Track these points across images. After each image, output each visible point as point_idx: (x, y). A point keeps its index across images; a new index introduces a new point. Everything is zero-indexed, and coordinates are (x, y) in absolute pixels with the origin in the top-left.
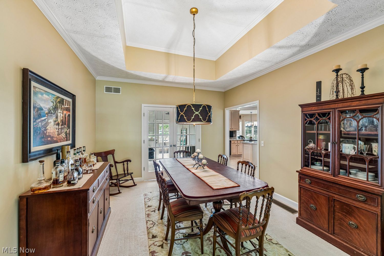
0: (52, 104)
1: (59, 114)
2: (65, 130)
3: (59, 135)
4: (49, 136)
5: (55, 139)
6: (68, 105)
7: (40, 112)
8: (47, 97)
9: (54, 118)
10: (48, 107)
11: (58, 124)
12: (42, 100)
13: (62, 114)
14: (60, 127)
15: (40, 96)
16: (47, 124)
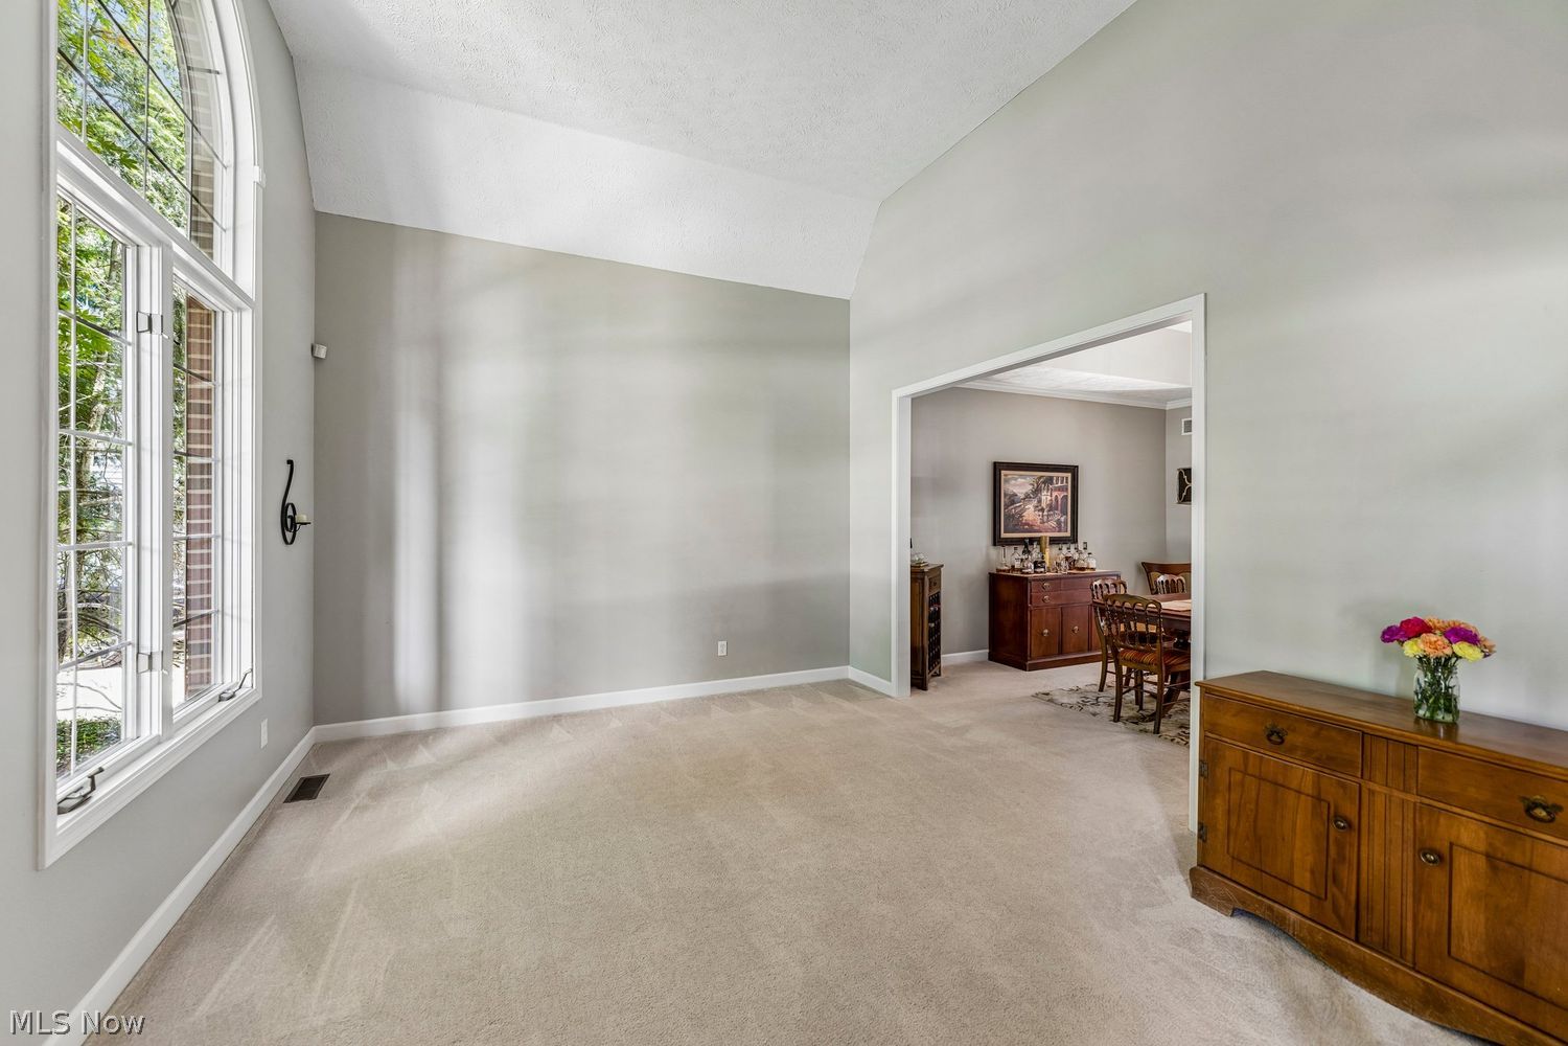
0: (1031, 487)
1: (1043, 498)
2: (1057, 517)
3: (1043, 522)
4: (1028, 524)
5: (1036, 528)
6: (1062, 482)
7: (1013, 499)
8: (1023, 480)
9: (1035, 502)
10: (1024, 491)
11: (1042, 510)
12: (1015, 485)
13: (1049, 498)
14: (1045, 513)
15: (1013, 482)
16: (1024, 510)
